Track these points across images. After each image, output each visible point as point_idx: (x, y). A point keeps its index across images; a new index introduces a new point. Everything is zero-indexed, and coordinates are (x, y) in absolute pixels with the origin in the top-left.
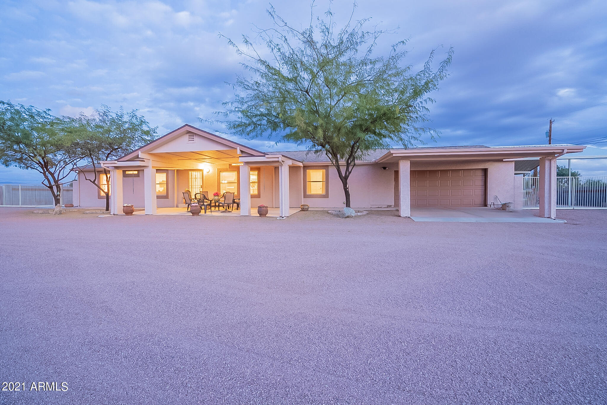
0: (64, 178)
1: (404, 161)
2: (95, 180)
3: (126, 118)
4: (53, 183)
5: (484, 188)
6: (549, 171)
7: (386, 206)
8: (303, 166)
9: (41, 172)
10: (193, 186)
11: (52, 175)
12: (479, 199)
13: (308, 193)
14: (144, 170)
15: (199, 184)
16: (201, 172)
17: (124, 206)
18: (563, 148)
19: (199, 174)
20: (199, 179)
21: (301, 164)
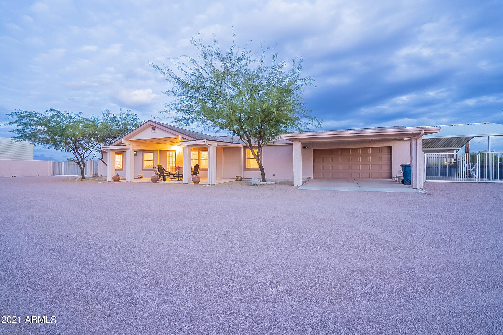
0: (87, 157)
1: (296, 142)
2: (102, 159)
3: (118, 118)
4: (80, 161)
5: (390, 163)
6: (415, 148)
7: (307, 178)
8: (242, 146)
9: (73, 154)
10: (170, 163)
11: (80, 155)
12: (386, 173)
13: (247, 167)
14: (126, 151)
15: (173, 161)
16: (175, 152)
17: (113, 176)
18: (421, 129)
19: (173, 153)
20: (173, 157)
21: (241, 146)
